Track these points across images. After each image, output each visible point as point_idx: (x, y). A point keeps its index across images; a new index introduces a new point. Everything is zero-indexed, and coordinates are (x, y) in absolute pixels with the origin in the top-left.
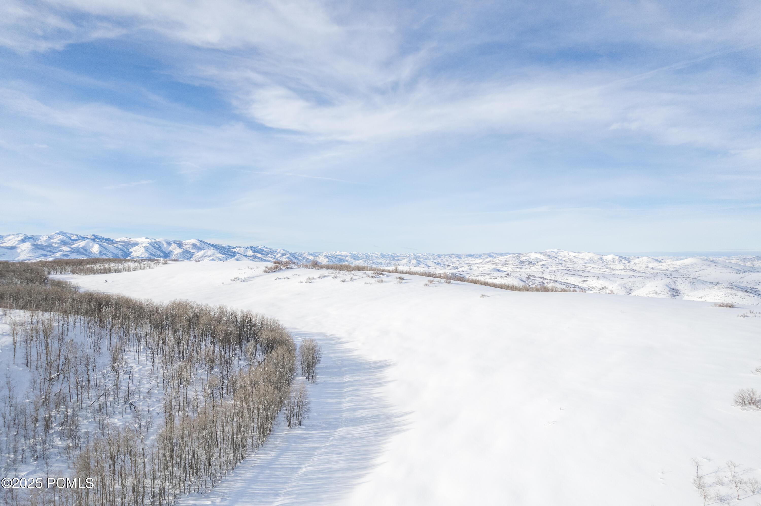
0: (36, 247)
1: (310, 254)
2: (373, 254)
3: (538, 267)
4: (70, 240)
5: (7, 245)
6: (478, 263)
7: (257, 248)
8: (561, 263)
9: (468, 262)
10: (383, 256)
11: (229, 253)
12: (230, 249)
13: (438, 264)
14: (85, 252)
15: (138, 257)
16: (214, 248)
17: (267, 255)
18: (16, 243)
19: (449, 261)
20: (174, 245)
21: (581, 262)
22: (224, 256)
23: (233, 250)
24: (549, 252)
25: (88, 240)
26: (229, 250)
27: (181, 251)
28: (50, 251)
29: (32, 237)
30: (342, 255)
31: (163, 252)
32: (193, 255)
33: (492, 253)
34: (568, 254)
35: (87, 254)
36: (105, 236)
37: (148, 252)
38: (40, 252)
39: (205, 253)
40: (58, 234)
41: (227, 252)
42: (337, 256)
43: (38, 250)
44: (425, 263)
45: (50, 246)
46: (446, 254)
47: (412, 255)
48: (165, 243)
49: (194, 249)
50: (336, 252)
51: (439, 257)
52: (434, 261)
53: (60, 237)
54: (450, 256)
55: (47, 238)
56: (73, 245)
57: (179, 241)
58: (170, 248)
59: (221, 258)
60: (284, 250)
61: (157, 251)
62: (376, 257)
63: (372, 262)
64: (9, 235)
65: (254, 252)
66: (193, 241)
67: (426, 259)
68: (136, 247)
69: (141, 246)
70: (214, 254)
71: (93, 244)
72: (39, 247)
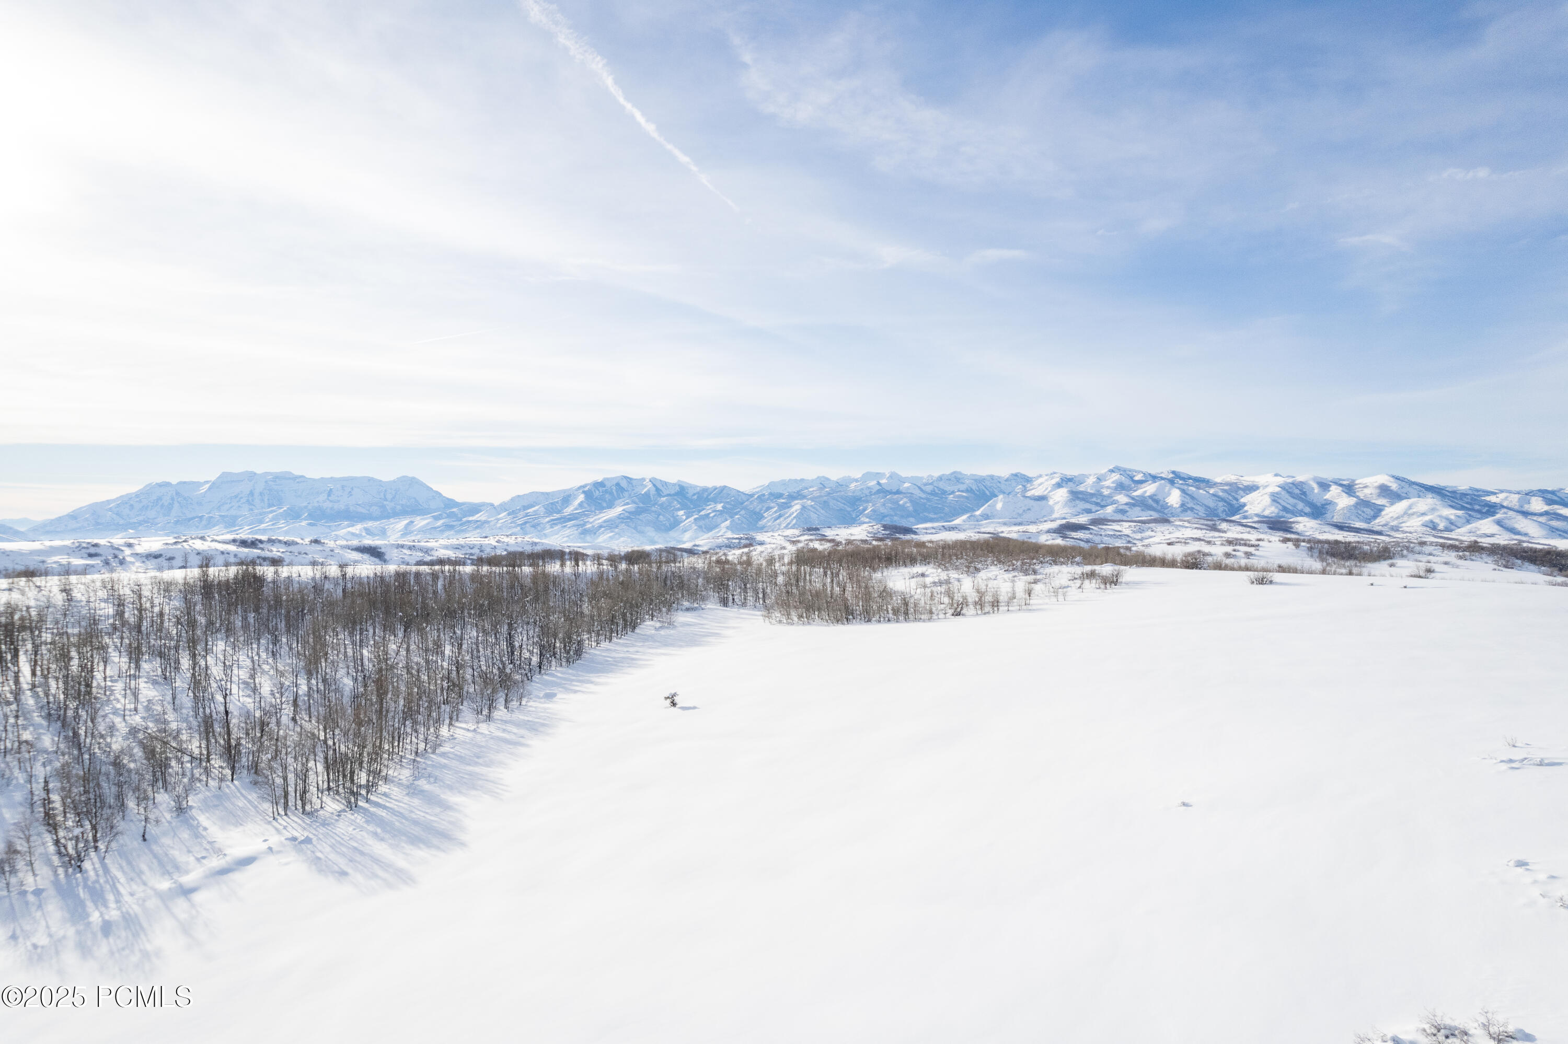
0: (1076, 496)
4: (1131, 483)
5: (1036, 494)
7: (1558, 494)
11: (1477, 507)
12: (1479, 496)
14: (1155, 505)
15: (1257, 515)
16: (1434, 495)
18: (1049, 489)
20: (1335, 490)
22: (1460, 513)
23: (1488, 498)
25: (1163, 482)
26: (1475, 500)
27: (1352, 501)
28: (1097, 504)
29: (1073, 479)
31: (1311, 504)
32: (1381, 510)
35: (1159, 508)
36: (1194, 474)
37: (1278, 505)
38: (1082, 505)
39: (1410, 507)
40: (1112, 471)
41: (1470, 504)
43: (1077, 502)
45: (1099, 494)
48: (1315, 486)
49: (1383, 496)
53: (1116, 477)
55: (1095, 480)
56: (1135, 491)
57: (1348, 480)
58: (1328, 496)
59: (1452, 517)
61: (1297, 501)
64: (1040, 476)
65: (1550, 502)
66: (1383, 479)
68: (1254, 495)
69: (1264, 492)
70: (1433, 510)
71: (1170, 490)
72: (1080, 496)
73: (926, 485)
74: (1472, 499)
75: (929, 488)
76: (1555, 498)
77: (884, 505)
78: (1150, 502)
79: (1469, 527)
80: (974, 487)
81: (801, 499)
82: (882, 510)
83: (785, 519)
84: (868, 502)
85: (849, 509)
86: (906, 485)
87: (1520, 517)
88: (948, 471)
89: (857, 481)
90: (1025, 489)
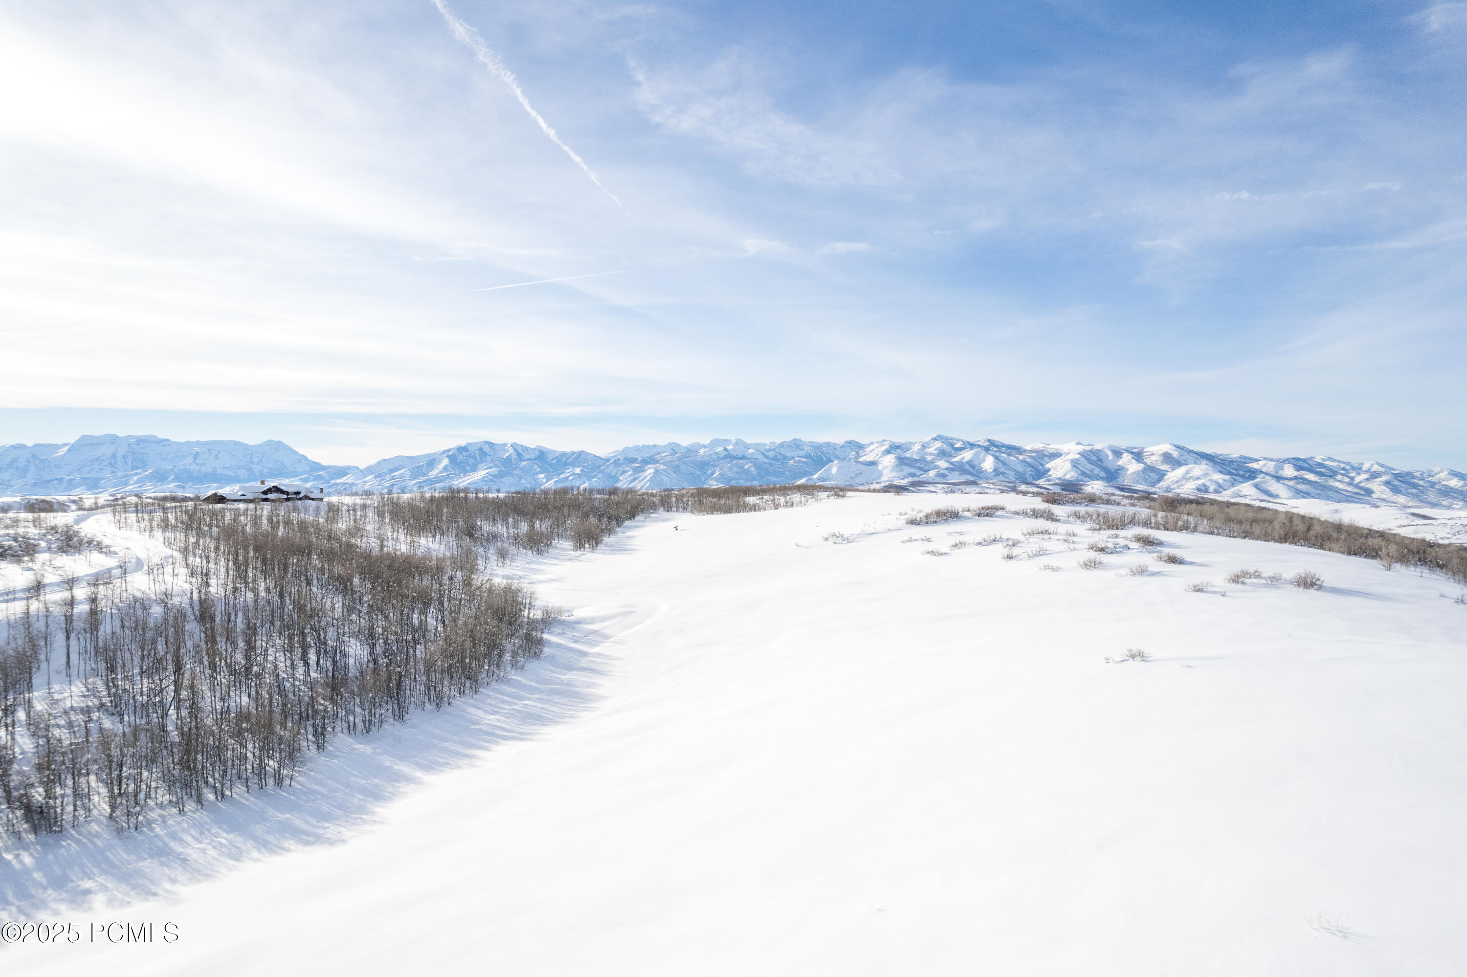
0: (902, 461)
4: (952, 450)
5: (868, 460)
7: (1308, 462)
11: (1241, 473)
12: (1244, 463)
14: (971, 470)
15: (1058, 479)
16: (1208, 462)
17: (1330, 476)
18: (880, 455)
20: (1126, 457)
22: (1227, 477)
23: (1251, 465)
25: (979, 449)
26: (1241, 466)
27: (1140, 467)
28: (921, 469)
29: (900, 446)
31: (1105, 470)
32: (1164, 475)
35: (975, 472)
36: (1008, 442)
37: (1077, 470)
38: (908, 470)
39: (1187, 472)
40: (935, 439)
41: (1236, 470)
43: (904, 467)
45: (923, 460)
48: (1110, 453)
49: (1166, 463)
53: (938, 444)
55: (920, 447)
56: (955, 457)
57: (1138, 448)
58: (1120, 463)
59: (1221, 481)
60: (1382, 466)
61: (1094, 467)
64: (872, 443)
65: (1300, 468)
66: (1166, 448)
68: (1057, 461)
69: (1066, 458)
70: (1206, 474)
71: (984, 456)
72: (906, 461)
73: (768, 451)
74: (1238, 465)
75: (771, 454)
76: (1305, 465)
77: (730, 469)
78: (967, 467)
79: (1233, 489)
80: (812, 453)
81: (654, 464)
82: (729, 474)
83: (640, 482)
84: (716, 466)
85: (698, 473)
86: (751, 451)
87: (1272, 481)
88: (788, 438)
89: (705, 447)
90: (858, 455)
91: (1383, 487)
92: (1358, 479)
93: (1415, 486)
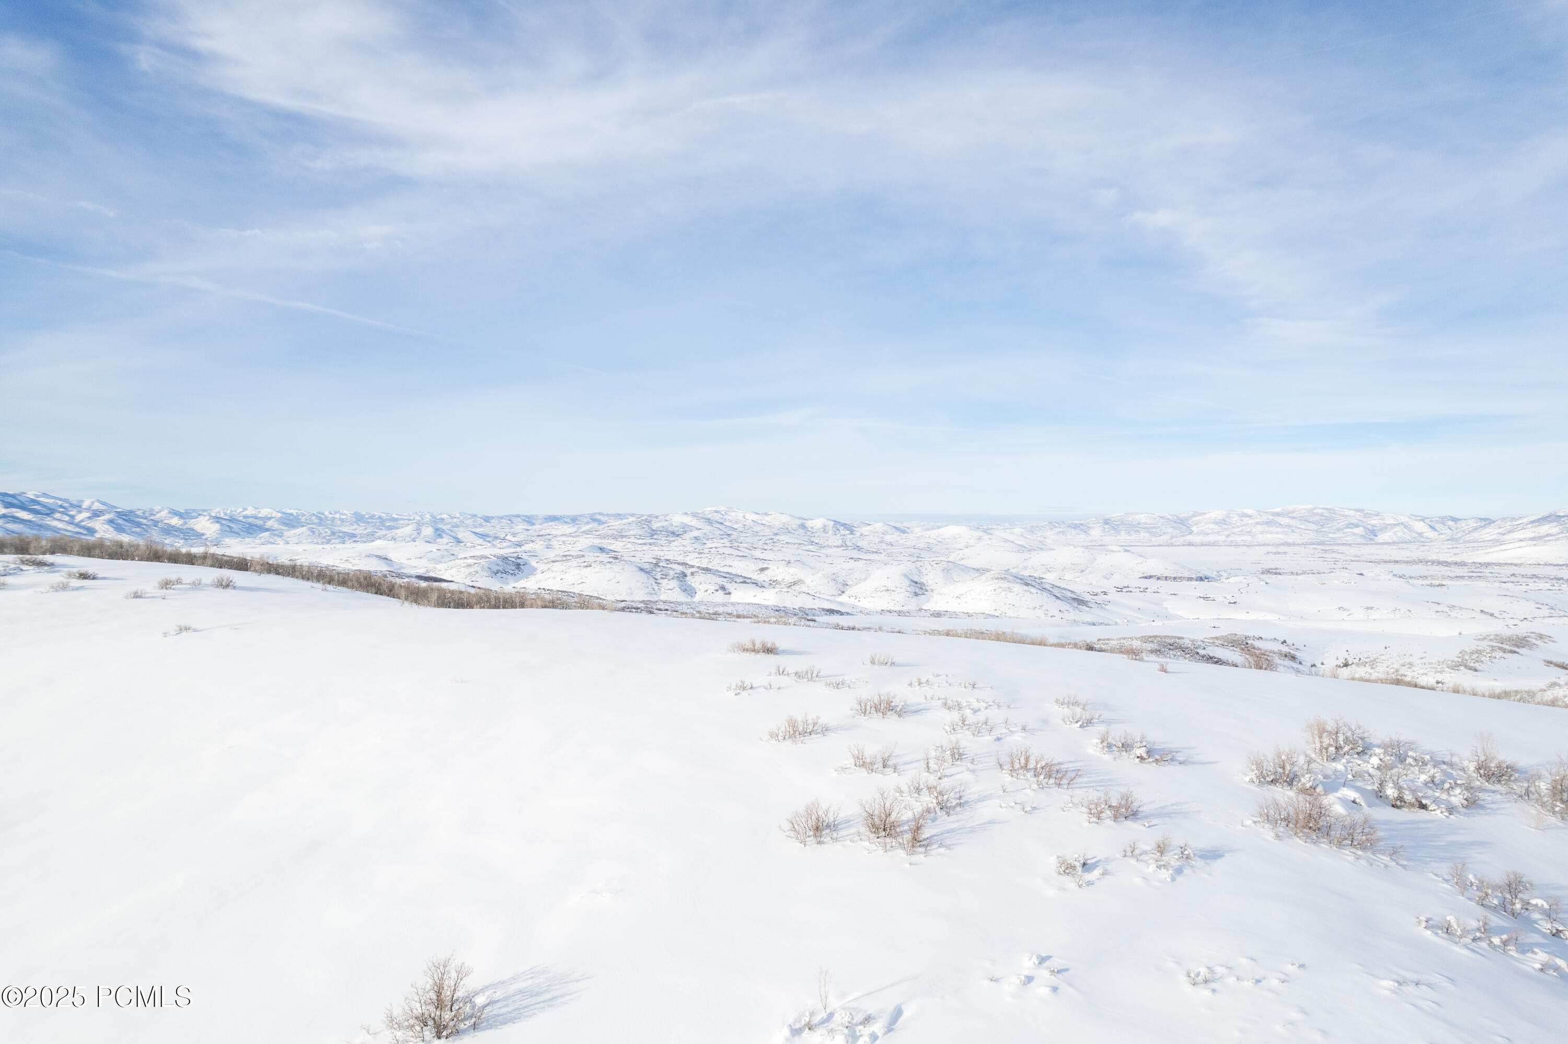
1: (175, 513)
2: (336, 513)
3: (684, 542)
6: (565, 535)
8: (729, 535)
9: (548, 531)
10: (359, 518)
13: (483, 536)
17: (47, 514)
19: (507, 530)
21: (767, 532)
24: (711, 512)
30: (260, 516)
33: (600, 514)
34: (744, 517)
42: (245, 517)
44: (453, 534)
46: (501, 515)
47: (428, 516)
50: (245, 509)
51: (486, 521)
52: (473, 530)
54: (511, 518)
60: (104, 504)
62: (342, 521)
63: (329, 532)
67: (457, 526)
91: (106, 526)
92: (79, 518)
93: (139, 525)
